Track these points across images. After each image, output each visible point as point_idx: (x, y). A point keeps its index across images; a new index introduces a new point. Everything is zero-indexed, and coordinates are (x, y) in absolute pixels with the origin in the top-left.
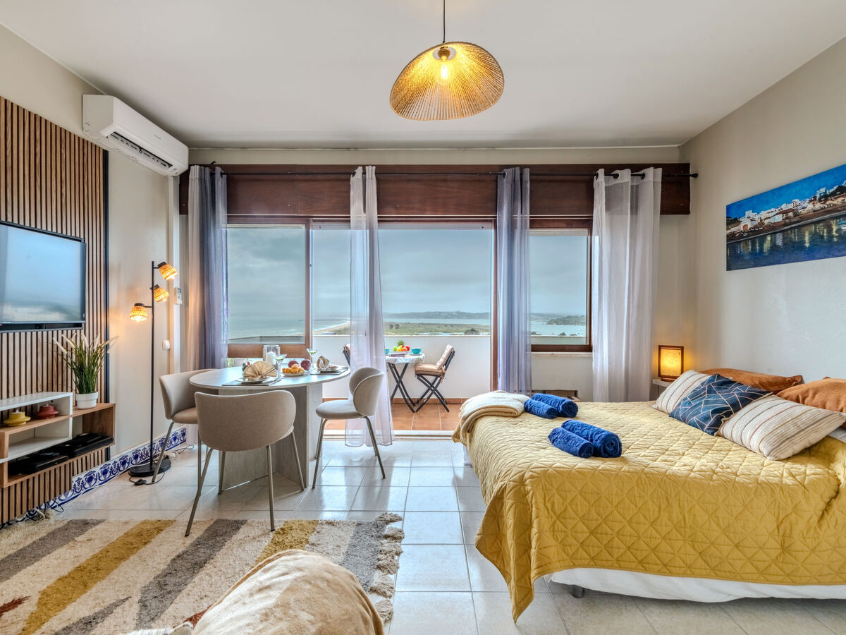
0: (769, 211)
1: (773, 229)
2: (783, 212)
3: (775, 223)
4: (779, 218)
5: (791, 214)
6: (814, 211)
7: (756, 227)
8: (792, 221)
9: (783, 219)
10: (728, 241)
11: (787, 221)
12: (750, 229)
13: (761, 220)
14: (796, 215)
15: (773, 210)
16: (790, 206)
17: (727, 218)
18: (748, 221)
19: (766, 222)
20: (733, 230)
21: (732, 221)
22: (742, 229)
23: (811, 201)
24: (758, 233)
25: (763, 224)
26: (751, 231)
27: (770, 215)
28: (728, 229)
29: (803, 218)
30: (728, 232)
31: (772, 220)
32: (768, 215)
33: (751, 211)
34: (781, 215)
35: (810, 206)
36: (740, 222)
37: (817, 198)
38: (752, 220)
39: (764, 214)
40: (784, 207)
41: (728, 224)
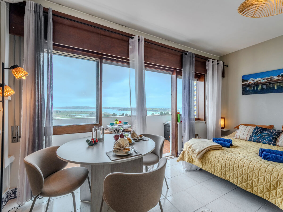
0: (260, 78)
1: (262, 84)
2: (266, 79)
3: (263, 82)
4: (265, 81)
5: (269, 80)
6: (279, 79)
7: (254, 83)
8: (270, 82)
9: (266, 81)
10: (242, 86)
11: (268, 82)
12: (252, 83)
13: (257, 81)
14: (271, 80)
15: (262, 78)
16: (269, 77)
17: (242, 79)
18: (251, 81)
19: (259, 81)
20: (245, 83)
21: (243, 81)
22: (249, 83)
23: (277, 76)
24: (255, 85)
25: (258, 82)
26: (253, 84)
27: (261, 79)
28: (242, 83)
29: (274, 81)
30: (243, 84)
31: (262, 81)
32: (260, 80)
33: (253, 78)
34: (265, 80)
35: (277, 78)
36: (248, 81)
37: (280, 76)
38: (253, 81)
39: (258, 79)
40: (267, 78)
41: (242, 81)
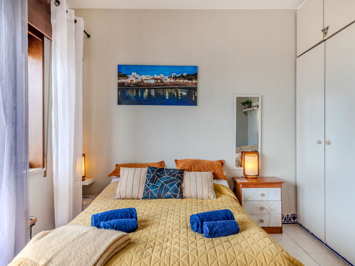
0: (147, 76)
1: (149, 87)
2: (155, 79)
3: (150, 83)
4: (153, 82)
5: (159, 81)
6: (171, 83)
7: (138, 83)
8: (160, 85)
9: (155, 83)
10: (118, 86)
11: (157, 84)
12: (135, 83)
13: (142, 80)
14: (162, 82)
15: (149, 76)
16: (159, 77)
17: (118, 72)
18: (133, 78)
19: (145, 82)
20: (123, 80)
21: (121, 75)
22: (129, 81)
23: (169, 77)
24: (139, 87)
25: (143, 82)
26: (136, 84)
27: (148, 78)
28: (119, 79)
29: (165, 85)
30: (119, 81)
31: (149, 81)
32: (146, 78)
33: (136, 73)
34: (154, 80)
35: (169, 80)
36: (128, 78)
37: (172, 77)
38: (136, 78)
39: (144, 77)
40: (156, 76)
41: (119, 76)
